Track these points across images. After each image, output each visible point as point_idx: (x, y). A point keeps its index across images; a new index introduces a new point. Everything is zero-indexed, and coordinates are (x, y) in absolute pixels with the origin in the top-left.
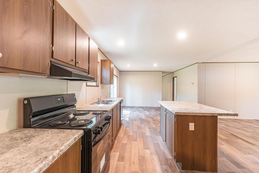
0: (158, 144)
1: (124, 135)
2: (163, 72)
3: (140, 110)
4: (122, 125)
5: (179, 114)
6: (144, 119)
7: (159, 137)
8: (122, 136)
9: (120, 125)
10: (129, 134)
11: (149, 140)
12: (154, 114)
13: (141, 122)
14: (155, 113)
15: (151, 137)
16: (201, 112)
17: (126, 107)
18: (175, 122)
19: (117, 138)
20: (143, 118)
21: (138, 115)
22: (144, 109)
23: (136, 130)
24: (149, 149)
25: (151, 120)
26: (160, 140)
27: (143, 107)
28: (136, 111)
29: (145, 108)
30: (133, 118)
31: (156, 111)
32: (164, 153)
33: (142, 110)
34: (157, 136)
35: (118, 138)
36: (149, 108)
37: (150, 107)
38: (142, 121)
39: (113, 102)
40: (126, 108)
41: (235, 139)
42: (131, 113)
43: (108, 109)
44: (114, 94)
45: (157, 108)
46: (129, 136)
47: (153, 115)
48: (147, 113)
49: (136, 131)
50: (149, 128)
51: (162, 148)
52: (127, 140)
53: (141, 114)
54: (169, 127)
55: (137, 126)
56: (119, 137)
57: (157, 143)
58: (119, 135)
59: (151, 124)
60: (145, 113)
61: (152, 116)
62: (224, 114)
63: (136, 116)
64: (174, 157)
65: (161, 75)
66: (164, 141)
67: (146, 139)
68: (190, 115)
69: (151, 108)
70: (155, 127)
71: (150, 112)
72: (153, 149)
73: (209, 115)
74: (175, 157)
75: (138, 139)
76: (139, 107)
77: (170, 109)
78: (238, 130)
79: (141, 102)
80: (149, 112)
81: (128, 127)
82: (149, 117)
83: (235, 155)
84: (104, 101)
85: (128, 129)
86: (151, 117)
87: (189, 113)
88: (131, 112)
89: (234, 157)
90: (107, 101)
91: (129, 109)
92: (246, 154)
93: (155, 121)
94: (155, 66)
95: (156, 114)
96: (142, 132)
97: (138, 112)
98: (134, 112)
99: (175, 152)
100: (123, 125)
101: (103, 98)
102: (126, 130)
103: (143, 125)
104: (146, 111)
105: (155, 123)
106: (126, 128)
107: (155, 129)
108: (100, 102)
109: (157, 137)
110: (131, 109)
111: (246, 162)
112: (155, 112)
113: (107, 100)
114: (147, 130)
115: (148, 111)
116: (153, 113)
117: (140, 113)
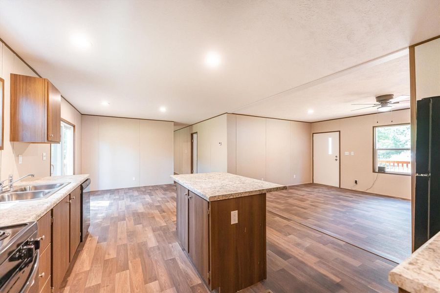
0: (174, 260)
1: (92, 263)
2: (176, 124)
3: (133, 196)
4: (89, 239)
5: (215, 199)
6: (142, 213)
7: (174, 244)
8: (87, 267)
9: (81, 241)
10: (107, 257)
11: (156, 258)
12: (162, 198)
13: (135, 220)
14: (163, 196)
15: (159, 249)
16: (247, 191)
17: (99, 193)
18: (209, 215)
19: (71, 279)
20: (140, 211)
21: (128, 207)
22: (142, 191)
23: (125, 241)
24: (155, 279)
25: (157, 212)
26: (177, 249)
27: (139, 188)
28: (123, 199)
29: (144, 190)
30: (116, 215)
31: (164, 192)
32: (187, 276)
33: (136, 193)
34: (170, 243)
35: (74, 278)
36: (151, 188)
37: (152, 186)
38: (138, 217)
39: (56, 189)
40: (99, 195)
41: (273, 217)
42: (111, 205)
43: (29, 217)
44: (63, 166)
45: (166, 187)
46: (106, 262)
47: (159, 201)
48: (148, 198)
49: (125, 245)
50: (154, 230)
51: (182, 266)
52: (101, 274)
53: (134, 203)
54: (196, 225)
55: (127, 232)
56: (76, 275)
57: (171, 260)
58: (77, 268)
59: (157, 219)
60: (145, 198)
61: (159, 204)
62: (274, 188)
63: (124, 209)
64: (207, 282)
65: (173, 128)
66: (184, 250)
67: (149, 256)
68: (232, 197)
69: (155, 188)
70: (165, 224)
71: (153, 197)
72: (164, 277)
73: (257, 194)
74: (209, 280)
75: (129, 262)
76: (129, 189)
77: (199, 191)
78: (272, 204)
79: (134, 179)
80: (152, 195)
81: (105, 240)
82: (151, 206)
83: (277, 241)
84: (25, 189)
85: (104, 244)
86: (157, 206)
87: (231, 195)
88: (112, 201)
89: (276, 244)
90: (36, 188)
91: (108, 195)
92: (286, 235)
93: (164, 212)
94: (163, 111)
95: (164, 198)
96: (138, 244)
97: (129, 200)
98: (120, 202)
99: (209, 271)
100: (91, 237)
101: (22, 180)
102: (98, 249)
103: (140, 226)
104: (145, 194)
105: (164, 217)
106: (98, 243)
107: (165, 230)
108: (6, 195)
109: (170, 245)
110: (113, 196)
111: (289, 248)
112: (164, 194)
113: (35, 185)
114: (150, 235)
115: (150, 195)
116: (159, 196)
117: (134, 201)
